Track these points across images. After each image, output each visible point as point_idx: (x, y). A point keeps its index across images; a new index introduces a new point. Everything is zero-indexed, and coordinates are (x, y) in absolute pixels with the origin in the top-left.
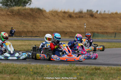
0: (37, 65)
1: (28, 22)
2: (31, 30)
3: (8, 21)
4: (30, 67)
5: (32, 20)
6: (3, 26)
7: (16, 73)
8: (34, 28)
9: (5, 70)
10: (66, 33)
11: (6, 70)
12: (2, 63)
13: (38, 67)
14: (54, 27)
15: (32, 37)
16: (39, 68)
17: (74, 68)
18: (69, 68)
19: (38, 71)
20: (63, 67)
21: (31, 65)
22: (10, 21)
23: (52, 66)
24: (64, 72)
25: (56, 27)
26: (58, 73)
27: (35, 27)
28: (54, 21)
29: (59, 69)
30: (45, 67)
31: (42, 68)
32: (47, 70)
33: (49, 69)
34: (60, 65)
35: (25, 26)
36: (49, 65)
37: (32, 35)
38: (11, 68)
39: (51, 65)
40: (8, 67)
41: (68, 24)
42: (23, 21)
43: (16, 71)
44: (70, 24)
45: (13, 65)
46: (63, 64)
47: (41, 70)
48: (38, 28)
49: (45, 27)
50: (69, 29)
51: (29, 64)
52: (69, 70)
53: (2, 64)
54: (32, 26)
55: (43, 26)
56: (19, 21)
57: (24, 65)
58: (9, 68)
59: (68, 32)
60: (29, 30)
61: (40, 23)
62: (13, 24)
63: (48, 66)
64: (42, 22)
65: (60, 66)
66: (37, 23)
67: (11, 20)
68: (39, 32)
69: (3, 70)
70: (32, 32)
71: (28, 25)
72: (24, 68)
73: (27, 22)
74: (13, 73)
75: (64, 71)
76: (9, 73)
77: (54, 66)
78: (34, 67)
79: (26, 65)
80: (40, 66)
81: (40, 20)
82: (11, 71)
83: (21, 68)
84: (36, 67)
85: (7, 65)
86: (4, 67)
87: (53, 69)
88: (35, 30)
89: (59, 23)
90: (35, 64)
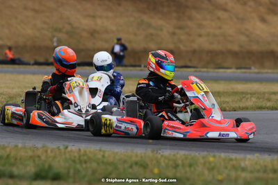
0: (178, 156)
1: (160, 22)
3: (101, 17)
4: (154, 162)
5: (174, 15)
6: (85, 34)
8: (181, 41)
9: (77, 172)
11: (79, 171)
12: (69, 149)
13: (180, 162)
16: (183, 165)
20: (256, 163)
21: (159, 156)
22: (107, 17)
23: (224, 160)
24: (258, 179)
25: (247, 36)
26: (241, 182)
27: (183, 37)
28: (242, 20)
29: (243, 169)
30: (202, 161)
31: (190, 166)
32: (206, 172)
33: (213, 169)
34: (249, 156)
35: (152, 35)
36: (214, 156)
38: (94, 165)
39: (220, 157)
40: (86, 162)
42: (146, 18)
45: (103, 156)
46: (257, 155)
47: (186, 172)
48: (193, 41)
49: (215, 36)
51: (153, 151)
52: (275, 171)
53: (71, 151)
54: (174, 34)
55: (208, 35)
56: (132, 19)
57: (137, 156)
58: (88, 165)
61: (200, 26)
62: (114, 28)
63: (211, 159)
64: (204, 23)
65: (249, 159)
66: (189, 23)
67: (110, 14)
68: (194, 52)
69: (72, 171)
71: (161, 30)
72: (134, 166)
73: (157, 21)
75: (261, 175)
76: (86, 179)
77: (231, 160)
78: (166, 161)
79: (143, 155)
80: (186, 158)
81: (198, 16)
82: (94, 172)
83: (126, 166)
84: (175, 161)
85: (84, 155)
86: (74, 161)
87: (226, 168)
88: (182, 48)
89: (259, 25)
90: (172, 153)
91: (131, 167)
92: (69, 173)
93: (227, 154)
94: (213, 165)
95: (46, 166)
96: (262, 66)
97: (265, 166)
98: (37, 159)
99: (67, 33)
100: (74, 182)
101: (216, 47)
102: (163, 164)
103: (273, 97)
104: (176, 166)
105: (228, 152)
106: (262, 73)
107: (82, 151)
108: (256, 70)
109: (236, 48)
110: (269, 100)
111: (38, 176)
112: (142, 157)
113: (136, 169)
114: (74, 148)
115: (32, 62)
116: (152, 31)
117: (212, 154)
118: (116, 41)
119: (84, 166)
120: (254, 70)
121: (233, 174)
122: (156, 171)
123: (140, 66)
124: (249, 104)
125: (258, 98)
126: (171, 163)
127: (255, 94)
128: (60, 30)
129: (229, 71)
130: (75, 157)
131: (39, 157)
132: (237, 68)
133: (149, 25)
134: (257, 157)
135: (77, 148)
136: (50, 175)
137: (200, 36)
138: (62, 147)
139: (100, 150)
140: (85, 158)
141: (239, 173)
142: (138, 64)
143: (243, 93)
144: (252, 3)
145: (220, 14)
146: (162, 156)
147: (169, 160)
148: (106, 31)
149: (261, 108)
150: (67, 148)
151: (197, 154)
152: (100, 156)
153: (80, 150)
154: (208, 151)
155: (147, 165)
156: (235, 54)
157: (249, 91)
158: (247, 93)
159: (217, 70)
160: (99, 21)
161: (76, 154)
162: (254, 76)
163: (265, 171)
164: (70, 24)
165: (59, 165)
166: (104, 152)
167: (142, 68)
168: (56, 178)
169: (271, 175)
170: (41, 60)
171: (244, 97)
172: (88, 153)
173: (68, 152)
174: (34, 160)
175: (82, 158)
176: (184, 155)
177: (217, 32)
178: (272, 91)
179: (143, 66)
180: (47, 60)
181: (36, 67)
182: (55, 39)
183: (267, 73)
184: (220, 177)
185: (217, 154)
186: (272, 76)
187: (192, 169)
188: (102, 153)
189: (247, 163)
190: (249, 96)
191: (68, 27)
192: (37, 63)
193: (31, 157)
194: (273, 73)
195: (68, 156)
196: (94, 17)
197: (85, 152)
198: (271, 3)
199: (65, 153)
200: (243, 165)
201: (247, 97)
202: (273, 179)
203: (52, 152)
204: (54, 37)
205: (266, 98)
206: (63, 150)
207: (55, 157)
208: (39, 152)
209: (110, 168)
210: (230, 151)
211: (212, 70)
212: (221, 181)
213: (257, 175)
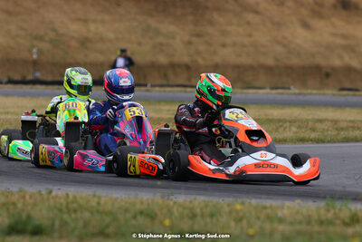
0: (196, 203)
1: (172, 28)
2: (186, 59)
3: (95, 21)
4: (165, 211)
5: (190, 18)
6: (73, 43)
7: (107, 236)
8: (198, 53)
9: (64, 224)
10: (327, 75)
11: (66, 223)
12: (54, 193)
13: (198, 211)
15: (189, 89)
16: (203, 216)
17: (342, 215)
18: (323, 218)
20: (297, 213)
21: (171, 203)
22: (103, 22)
23: (256, 208)
24: (299, 233)
25: (285, 46)
26: (277, 236)
27: (202, 48)
28: (278, 25)
29: (281, 221)
30: (227, 209)
31: (212, 215)
32: (233, 224)
33: (241, 220)
34: (288, 203)
35: (161, 44)
36: (243, 203)
37: (189, 79)
38: (87, 215)
39: (250, 204)
40: (75, 211)
42: (153, 22)
43: (107, 226)
44: (344, 37)
45: (99, 203)
46: (298, 201)
47: (206, 224)
48: (215, 53)
49: (243, 46)
50: (341, 57)
51: (163, 197)
52: (321, 223)
53: (57, 197)
54: (190, 43)
55: (234, 44)
56: (135, 24)
57: (142, 203)
58: (79, 215)
59: (334, 69)
60: (176, 59)
61: (224, 33)
62: (111, 36)
63: (238, 207)
64: (229, 28)
65: (288, 207)
66: (210, 30)
67: (107, 17)
69: (57, 223)
70: (187, 67)
71: (173, 38)
72: (139, 217)
73: (168, 27)
74: (94, 235)
75: (303, 227)
76: (76, 233)
77: (265, 208)
78: (181, 209)
79: (150, 201)
80: (206, 206)
81: (221, 20)
82: (86, 224)
83: (129, 215)
84: (191, 209)
85: (73, 202)
86: (60, 210)
87: (258, 218)
88: (200, 61)
89: (301, 31)
90: (189, 200)
91: (135, 217)
92: (53, 225)
93: (259, 200)
94: (241, 214)
95: (24, 216)
96: (304, 85)
97: (309, 216)
98: (11, 207)
99: (51, 42)
100: (61, 237)
101: (244, 60)
102: (176, 214)
103: (319, 126)
104: (193, 216)
105: (261, 198)
106: (305, 94)
107: (71, 197)
108: (297, 91)
109: (270, 62)
110: (313, 130)
111: (14, 230)
112: (148, 204)
113: (141, 220)
114: (59, 193)
115: (5, 80)
116: (161, 39)
117: (240, 200)
118: (119, 53)
119: (73, 215)
120: (294, 90)
121: (268, 226)
122: (167, 222)
123: (146, 85)
124: (288, 134)
125: (300, 127)
126: (186, 212)
127: (295, 121)
128: (41, 38)
129: (261, 91)
130: (61, 204)
131: (14, 204)
132: (272, 88)
133: (158, 32)
134: (299, 204)
135: (64, 193)
136: (29, 228)
137: (224, 46)
138: (44, 192)
139: (94, 196)
140: (75, 205)
141: (276, 225)
142: (142, 82)
143: (279, 121)
144: (290, 4)
145: (250, 17)
146: (175, 203)
147: (184, 208)
148: (102, 40)
149: (302, 140)
150: (50, 192)
151: (221, 201)
152: (94, 204)
153: (67, 195)
154: (234, 197)
155: (156, 214)
156: (269, 70)
157: (287, 118)
158: (285, 121)
159: (245, 91)
160: (92, 27)
161: (62, 201)
162: (294, 98)
163: (309, 223)
164: (54, 30)
165: (41, 215)
166: (99, 197)
167: (149, 87)
168: (37, 231)
169: (316, 228)
170: (17, 77)
171: (281, 126)
172: (78, 199)
173: (53, 198)
174: (8, 209)
175: (70, 206)
176: (205, 201)
177: (246, 40)
178: (316, 117)
179: (149, 85)
180: (25, 77)
181: (10, 86)
182: (35, 50)
183: (311, 94)
184: (251, 231)
185: (247, 201)
186: (317, 98)
187: (214, 220)
188: (96, 199)
189: (285, 211)
190: (288, 124)
191: (51, 35)
192: (11, 82)
193: (4, 204)
194: (319, 94)
195: (52, 203)
196: (86, 21)
197: (75, 197)
198: (316, 3)
199: (48, 199)
200: (280, 214)
201: (285, 125)
202: (319, 233)
203: (31, 197)
204: (33, 46)
205: (309, 127)
206: (46, 196)
207: (35, 205)
208: (15, 198)
209: (107, 219)
210: (263, 196)
211: (240, 91)
212: (252, 237)
213: (298, 227)
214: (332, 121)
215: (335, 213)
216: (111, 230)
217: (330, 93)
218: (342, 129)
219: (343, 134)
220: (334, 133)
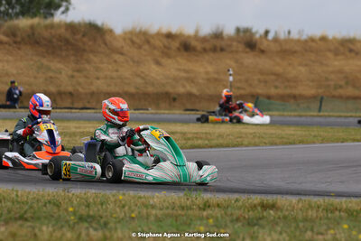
0: (89, 195)
1: (59, 66)
2: (70, 89)
3: (1, 61)
4: (67, 201)
5: (72, 58)
7: (26, 220)
8: (79, 84)
10: (174, 99)
13: (91, 200)
14: (139, 80)
15: (73, 111)
16: (95, 203)
17: (197, 202)
18: (183, 204)
19: (91, 213)
20: (164, 201)
21: (70, 195)
22: (8, 61)
23: (133, 198)
24: (167, 216)
25: (143, 78)
26: (152, 218)
27: (82, 80)
28: (138, 63)
29: (153, 207)
30: (112, 199)
31: (102, 204)
32: (118, 210)
33: (124, 207)
34: (157, 194)
35: (51, 77)
36: (124, 195)
37: (72, 103)
38: (9, 204)
39: (129, 195)
41: (179, 70)
42: (45, 61)
43: (26, 212)
44: (185, 71)
45: (17, 195)
46: (164, 192)
47: (99, 210)
48: (91, 84)
49: (112, 78)
50: (184, 86)
51: (64, 191)
52: (183, 208)
54: (72, 77)
55: (106, 78)
56: (32, 63)
57: (49, 195)
58: (3, 204)
59: (179, 95)
60: (62, 89)
61: (97, 69)
62: (15, 72)
63: (121, 197)
64: (101, 66)
65: (157, 197)
66: (87, 66)
67: (10, 58)
68: (92, 94)
70: (71, 94)
71: (61, 73)
72: (48, 205)
73: (56, 65)
74: (16, 219)
75: (170, 211)
76: (3, 218)
77: (140, 197)
78: (78, 199)
79: (55, 194)
80: (97, 196)
81: (95, 59)
82: (9, 211)
83: (40, 204)
84: (86, 199)
87: (136, 205)
88: (80, 90)
89: (154, 67)
90: (83, 192)
91: (45, 206)
93: (135, 192)
94: (123, 202)
96: (158, 107)
97: (174, 203)
101: (113, 89)
102: (75, 203)
104: (88, 205)
105: (136, 190)
106: (159, 114)
108: (153, 111)
109: (132, 90)
112: (54, 196)
116: (51, 74)
117: (121, 192)
120: (151, 110)
121: (144, 211)
122: (71, 209)
126: (83, 201)
132: (136, 110)
133: (49, 69)
134: (164, 194)
137: (98, 78)
139: (13, 190)
141: (150, 210)
145: (117, 57)
146: (73, 194)
147: (81, 198)
151: (106, 192)
152: (14, 196)
155: (60, 203)
162: (151, 116)
163: (173, 208)
166: (17, 191)
169: (180, 212)
172: (2, 193)
176: (95, 193)
177: (114, 74)
183: (164, 113)
184: (133, 215)
185: (127, 193)
187: (104, 207)
188: (15, 193)
189: (155, 200)
200: (151, 202)
202: (182, 215)
212: (133, 218)
213: (166, 212)
214: (181, 133)
215: (192, 201)
216: (28, 215)
217: (177, 113)
218: (189, 139)
219: (190, 143)
220: (184, 142)
